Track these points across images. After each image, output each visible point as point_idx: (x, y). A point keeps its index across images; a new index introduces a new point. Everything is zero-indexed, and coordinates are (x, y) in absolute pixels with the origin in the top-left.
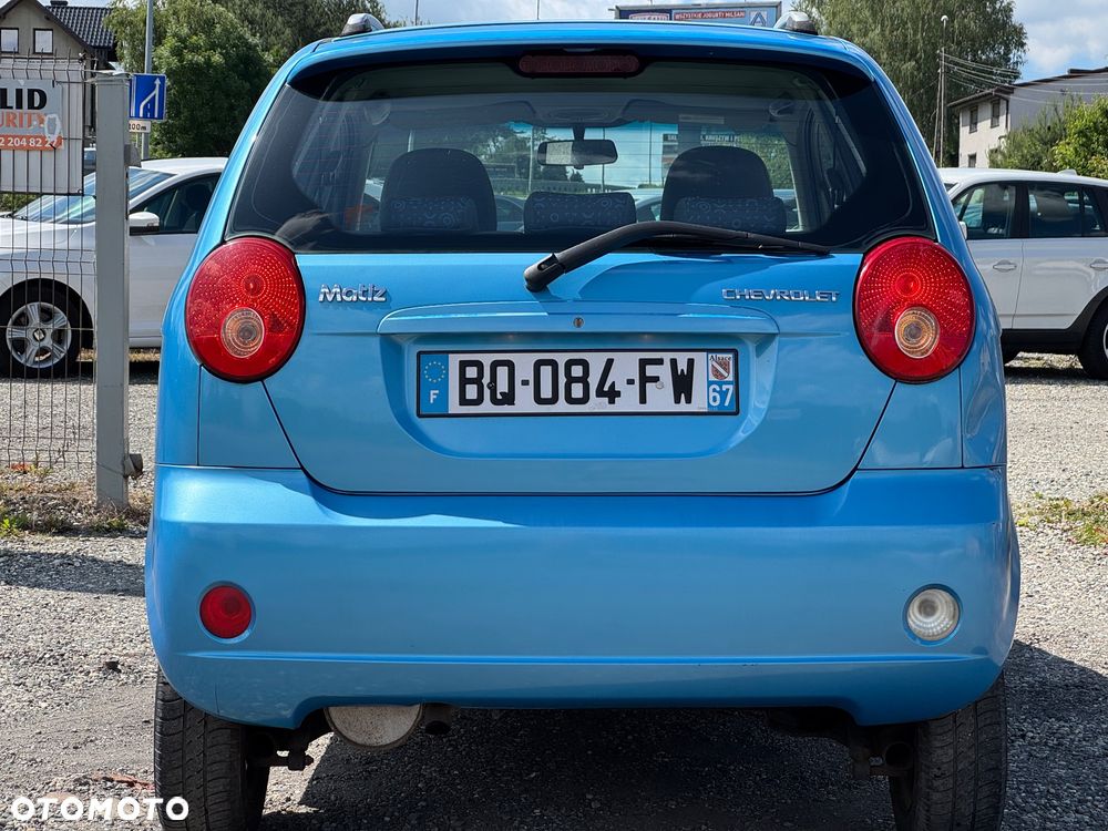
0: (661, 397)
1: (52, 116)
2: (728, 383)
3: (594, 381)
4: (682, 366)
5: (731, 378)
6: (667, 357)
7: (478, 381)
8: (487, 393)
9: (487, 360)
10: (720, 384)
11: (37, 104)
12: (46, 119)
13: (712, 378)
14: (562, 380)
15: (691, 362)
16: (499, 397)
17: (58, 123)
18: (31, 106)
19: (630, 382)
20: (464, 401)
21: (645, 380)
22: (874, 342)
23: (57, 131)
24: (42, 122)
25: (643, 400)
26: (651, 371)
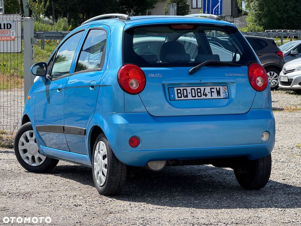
0: (215, 95)
1: (13, 31)
2: (227, 92)
3: (202, 92)
4: (218, 89)
5: (227, 91)
6: (215, 87)
7: (180, 93)
8: (182, 95)
9: (182, 89)
10: (225, 92)
11: (9, 27)
12: (11, 32)
13: (224, 91)
14: (196, 92)
15: (219, 88)
16: (185, 96)
18: (7, 28)
19: (209, 92)
20: (178, 97)
21: (212, 92)
22: (253, 83)
23: (14, 35)
24: (10, 32)
25: (212, 96)
26: (212, 90)
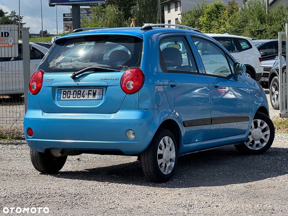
0: (91, 97)
1: (10, 38)
3: (81, 94)
4: (95, 91)
5: (102, 93)
6: (92, 90)
7: (65, 94)
8: (66, 96)
9: (67, 91)
10: (100, 94)
11: (7, 36)
12: (9, 39)
13: (99, 93)
14: (77, 94)
15: (96, 91)
16: (68, 97)
17: (12, 40)
18: (5, 36)
19: (87, 94)
20: (63, 98)
21: (89, 94)
22: (123, 87)
23: (12, 42)
24: (8, 40)
25: (88, 97)
26: (90, 92)
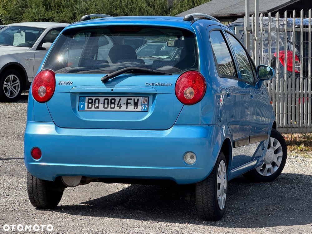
0: (131, 107)
2: (146, 104)
3: (116, 103)
4: (136, 100)
5: (147, 103)
6: (133, 98)
7: (91, 103)
8: (93, 106)
9: (94, 98)
10: (144, 105)
13: (143, 103)
14: (110, 103)
15: (138, 99)
16: (96, 107)
19: (124, 104)
20: (88, 108)
21: (128, 103)
22: (179, 95)
25: (127, 108)
26: (129, 101)
